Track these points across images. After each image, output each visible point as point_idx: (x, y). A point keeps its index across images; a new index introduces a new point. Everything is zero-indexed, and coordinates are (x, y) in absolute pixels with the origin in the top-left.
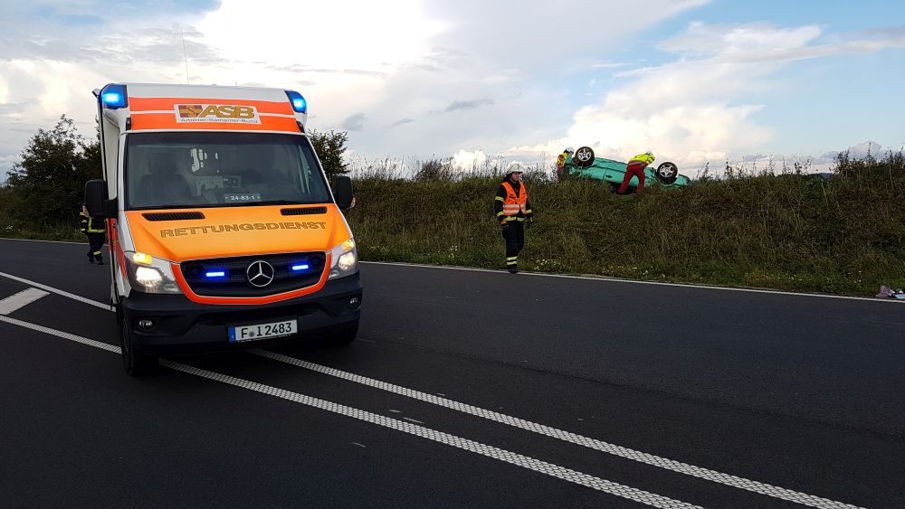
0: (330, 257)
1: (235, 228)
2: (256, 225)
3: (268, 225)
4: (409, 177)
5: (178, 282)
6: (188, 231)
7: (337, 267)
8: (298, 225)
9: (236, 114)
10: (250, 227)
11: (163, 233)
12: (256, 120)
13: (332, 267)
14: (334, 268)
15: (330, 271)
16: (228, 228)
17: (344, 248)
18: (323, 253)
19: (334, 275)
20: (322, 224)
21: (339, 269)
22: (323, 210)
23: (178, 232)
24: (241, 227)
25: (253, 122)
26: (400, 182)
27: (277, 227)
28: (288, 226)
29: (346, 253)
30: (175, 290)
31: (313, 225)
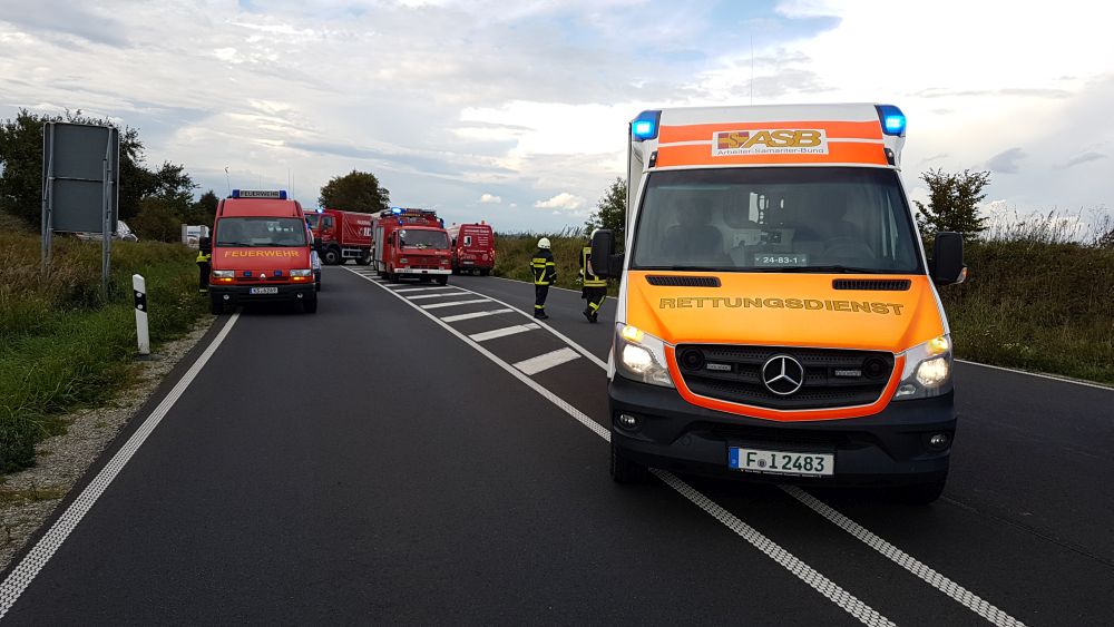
0: (902, 361)
1: (758, 303)
2: (789, 302)
3: (808, 303)
4: (1089, 241)
5: (670, 372)
6: (694, 303)
7: (913, 380)
8: (856, 307)
9: (794, 142)
10: (779, 304)
11: (663, 303)
12: (823, 149)
13: (904, 378)
14: (907, 382)
15: (900, 385)
16: (747, 303)
17: (929, 350)
18: (890, 355)
19: (907, 393)
20: (897, 308)
21: (916, 384)
22: (904, 285)
23: (682, 303)
24: (767, 302)
25: (818, 152)
26: (1071, 248)
27: (820, 306)
28: (837, 306)
29: (932, 359)
30: (667, 381)
31: (881, 308)
